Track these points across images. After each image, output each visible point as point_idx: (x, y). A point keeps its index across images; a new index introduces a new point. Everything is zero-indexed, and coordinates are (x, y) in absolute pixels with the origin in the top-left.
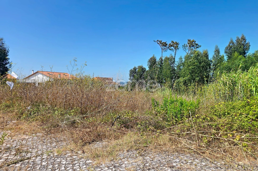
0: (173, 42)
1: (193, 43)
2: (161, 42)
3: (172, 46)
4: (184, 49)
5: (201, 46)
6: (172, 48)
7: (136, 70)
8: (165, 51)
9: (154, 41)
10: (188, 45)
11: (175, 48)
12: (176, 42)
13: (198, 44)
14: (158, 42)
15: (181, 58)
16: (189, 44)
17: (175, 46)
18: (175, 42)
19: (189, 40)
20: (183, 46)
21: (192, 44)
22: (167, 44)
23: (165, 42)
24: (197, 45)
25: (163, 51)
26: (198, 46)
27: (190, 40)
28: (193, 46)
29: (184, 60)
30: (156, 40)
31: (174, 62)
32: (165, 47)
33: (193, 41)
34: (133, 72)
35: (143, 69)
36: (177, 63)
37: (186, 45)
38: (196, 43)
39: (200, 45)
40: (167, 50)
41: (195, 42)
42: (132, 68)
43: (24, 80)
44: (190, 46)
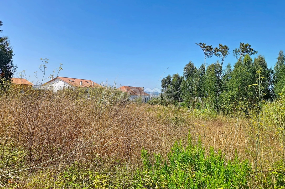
0: (221, 45)
1: (248, 47)
2: (204, 45)
3: (218, 51)
4: (235, 54)
5: (257, 52)
6: (219, 53)
7: (170, 79)
8: (209, 57)
9: (196, 44)
10: (240, 50)
11: (223, 54)
12: (226, 46)
13: (254, 50)
14: (202, 45)
15: (229, 66)
16: (241, 48)
17: (224, 50)
18: (224, 46)
19: (241, 44)
20: (234, 50)
21: (246, 49)
22: (212, 48)
23: (209, 46)
24: (252, 50)
25: (207, 57)
26: (253, 52)
27: (243, 44)
28: (247, 51)
29: (233, 68)
30: (198, 43)
31: (221, 70)
32: (210, 52)
33: (247, 45)
34: (166, 82)
35: (179, 78)
36: (223, 73)
37: (237, 50)
38: (251, 48)
39: (256, 50)
40: (212, 56)
41: (250, 46)
42: (165, 77)
43: (42, 87)
44: (242, 51)
